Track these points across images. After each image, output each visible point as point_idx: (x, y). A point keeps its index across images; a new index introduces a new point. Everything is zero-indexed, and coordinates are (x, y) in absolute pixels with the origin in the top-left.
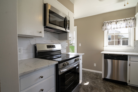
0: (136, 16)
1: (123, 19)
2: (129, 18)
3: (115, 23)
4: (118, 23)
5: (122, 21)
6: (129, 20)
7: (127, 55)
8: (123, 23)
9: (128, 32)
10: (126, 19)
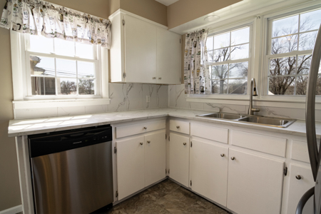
0: (111, 18)
1: (82, 14)
2: (98, 18)
3: (57, 14)
4: (67, 18)
5: (79, 16)
6: (98, 22)
7: (109, 125)
8: (82, 26)
9: (92, 57)
10: (91, 16)
